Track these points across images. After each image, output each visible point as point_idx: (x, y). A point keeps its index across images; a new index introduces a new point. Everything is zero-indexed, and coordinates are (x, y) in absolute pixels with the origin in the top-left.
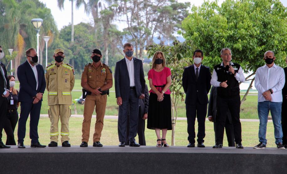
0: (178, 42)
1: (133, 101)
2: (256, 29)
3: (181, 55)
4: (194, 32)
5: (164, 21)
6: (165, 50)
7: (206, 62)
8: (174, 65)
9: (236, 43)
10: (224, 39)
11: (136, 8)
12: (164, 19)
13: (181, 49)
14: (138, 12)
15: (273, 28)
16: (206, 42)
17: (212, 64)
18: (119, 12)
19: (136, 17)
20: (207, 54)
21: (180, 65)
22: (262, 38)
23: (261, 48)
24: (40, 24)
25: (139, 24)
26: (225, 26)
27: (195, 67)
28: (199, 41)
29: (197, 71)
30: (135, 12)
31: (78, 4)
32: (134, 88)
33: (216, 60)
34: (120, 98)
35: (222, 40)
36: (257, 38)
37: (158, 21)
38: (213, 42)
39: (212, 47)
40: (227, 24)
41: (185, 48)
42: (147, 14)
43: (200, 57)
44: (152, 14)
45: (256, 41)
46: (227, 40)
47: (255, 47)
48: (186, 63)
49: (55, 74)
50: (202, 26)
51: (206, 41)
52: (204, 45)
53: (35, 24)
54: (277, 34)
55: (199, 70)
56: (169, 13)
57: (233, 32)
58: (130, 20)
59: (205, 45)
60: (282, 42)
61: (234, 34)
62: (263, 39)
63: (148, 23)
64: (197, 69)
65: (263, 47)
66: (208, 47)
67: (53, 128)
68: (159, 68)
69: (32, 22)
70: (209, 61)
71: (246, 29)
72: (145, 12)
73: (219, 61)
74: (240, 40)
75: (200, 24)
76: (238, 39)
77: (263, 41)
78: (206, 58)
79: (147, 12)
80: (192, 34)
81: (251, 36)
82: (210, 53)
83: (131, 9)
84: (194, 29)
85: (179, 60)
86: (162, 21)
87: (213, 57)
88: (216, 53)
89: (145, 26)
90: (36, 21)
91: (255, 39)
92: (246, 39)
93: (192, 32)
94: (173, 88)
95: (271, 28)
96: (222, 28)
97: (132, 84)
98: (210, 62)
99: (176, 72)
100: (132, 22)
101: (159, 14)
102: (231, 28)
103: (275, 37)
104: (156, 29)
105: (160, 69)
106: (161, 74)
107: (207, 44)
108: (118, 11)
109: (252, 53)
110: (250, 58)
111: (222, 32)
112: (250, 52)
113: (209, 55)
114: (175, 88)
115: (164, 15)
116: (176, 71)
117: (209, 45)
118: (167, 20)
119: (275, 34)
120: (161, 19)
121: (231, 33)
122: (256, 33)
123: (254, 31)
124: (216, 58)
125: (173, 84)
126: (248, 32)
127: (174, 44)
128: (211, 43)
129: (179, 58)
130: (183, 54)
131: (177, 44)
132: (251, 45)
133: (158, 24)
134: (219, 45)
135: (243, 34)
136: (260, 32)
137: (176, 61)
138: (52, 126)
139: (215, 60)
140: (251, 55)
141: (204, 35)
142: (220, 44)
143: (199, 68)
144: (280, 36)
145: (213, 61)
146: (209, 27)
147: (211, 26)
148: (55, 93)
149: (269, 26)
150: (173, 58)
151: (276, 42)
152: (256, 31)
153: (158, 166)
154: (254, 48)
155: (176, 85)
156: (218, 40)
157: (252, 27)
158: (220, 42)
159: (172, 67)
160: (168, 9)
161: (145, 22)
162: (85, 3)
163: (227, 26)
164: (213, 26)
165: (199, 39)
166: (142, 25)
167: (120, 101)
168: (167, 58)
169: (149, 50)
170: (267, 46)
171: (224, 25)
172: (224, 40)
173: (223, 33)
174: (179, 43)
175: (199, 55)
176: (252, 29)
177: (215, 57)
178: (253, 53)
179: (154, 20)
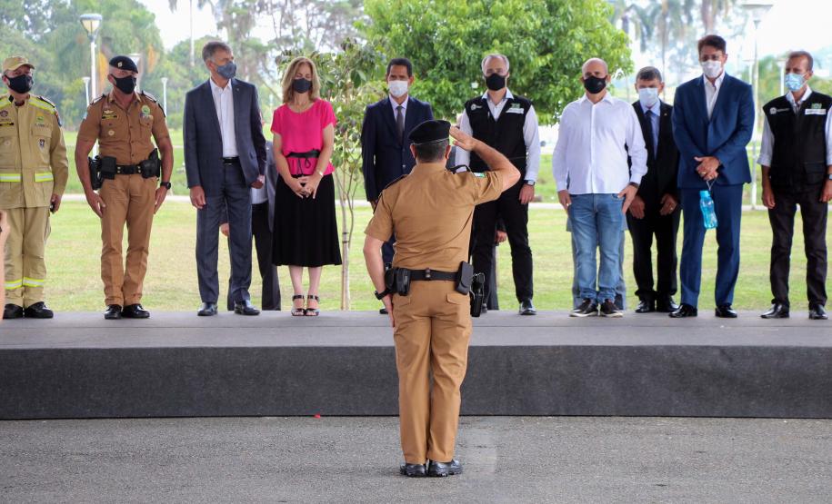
0: (352, 42)
1: (234, 196)
2: (534, 16)
3: (362, 75)
4: (391, 24)
5: (338, 28)
6: (323, 63)
7: (420, 92)
8: (344, 101)
9: (488, 49)
10: (459, 40)
11: (289, 4)
12: (337, 23)
13: (362, 61)
14: (292, 11)
15: (570, 13)
16: (420, 48)
17: (434, 98)
18: (259, 12)
19: (288, 19)
20: (423, 76)
21: (360, 98)
22: (546, 38)
23: (543, 60)
24: (96, 24)
25: (294, 32)
26: (463, 10)
27: (395, 105)
28: (403, 45)
29: (399, 115)
30: (286, 11)
31: (200, 5)
32: (235, 160)
33: (444, 88)
34: (199, 189)
35: (457, 42)
36: (534, 37)
37: (328, 27)
38: (436, 47)
39: (434, 60)
40: (468, 4)
41: (372, 56)
42: (307, 15)
43: (402, 78)
44: (316, 15)
45: (533, 45)
46: (468, 43)
47: (532, 59)
48: (374, 94)
49: (12, 124)
50: (410, 10)
51: (421, 45)
52: (416, 52)
53: (86, 24)
54: (579, 28)
55: (404, 113)
56: (346, 13)
57: (481, 24)
58: (278, 25)
59: (418, 55)
60: (591, 47)
61: (482, 28)
62: (547, 40)
63: (309, 30)
64: (399, 108)
65: (549, 57)
66: (423, 59)
67: (9, 269)
68: (300, 103)
69: (82, 20)
70: (426, 91)
71: (510, 17)
72: (305, 11)
73: (449, 90)
74: (497, 42)
75: (404, 5)
76: (493, 39)
77: (548, 44)
78: (419, 83)
79: (308, 12)
80: (388, 29)
81: (523, 33)
82: (429, 73)
83: (280, 6)
84: (391, 16)
85: (356, 86)
86: (334, 27)
87: (435, 81)
88: (443, 72)
89: (305, 35)
90: (89, 19)
91: (531, 39)
92: (511, 40)
93: (387, 24)
94: (342, 155)
95: (565, 14)
96: (455, 13)
97: (229, 149)
98: (429, 93)
99: (351, 118)
100: (282, 30)
101: (328, 15)
102: (476, 14)
103: (576, 34)
104: (323, 41)
105: (302, 105)
106: (306, 117)
107: (423, 51)
108: (258, 9)
109: (524, 73)
110: (519, 84)
111: (457, 24)
112: (520, 70)
113: (427, 76)
114: (347, 155)
115: (337, 17)
116: (350, 113)
117: (427, 55)
118: (343, 26)
119: (574, 28)
120: (331, 24)
121: (476, 24)
122: (532, 24)
123: (528, 21)
124: (443, 83)
125: (343, 145)
126: (514, 23)
127: (344, 49)
128: (430, 48)
129: (357, 81)
130: (366, 71)
131: (351, 46)
132: (521, 54)
133: (328, 33)
134: (449, 53)
135: (504, 29)
136: (542, 24)
137: (351, 90)
138: (8, 262)
139: (441, 88)
140: (521, 75)
141: (415, 32)
142: (453, 51)
143: (405, 105)
144: (586, 32)
145: (437, 90)
146: (425, 12)
147: (430, 10)
148: (15, 178)
149: (562, 10)
150: (342, 83)
151: (578, 46)
152: (532, 20)
153: (296, 385)
154: (528, 61)
155: (349, 148)
156: (447, 41)
157: (523, 11)
158: (452, 47)
159: (338, 103)
160: (344, 6)
161: (305, 28)
162: (212, 5)
163: (468, 10)
164: (436, 9)
165: (405, 41)
166: (299, 34)
167: (199, 197)
168: (326, 82)
169: (284, 62)
170: (557, 55)
171: (462, 7)
172: (459, 43)
173: (460, 26)
174: (355, 45)
175: (402, 74)
176: (525, 17)
177: (440, 82)
178: (526, 72)
179: (320, 25)
